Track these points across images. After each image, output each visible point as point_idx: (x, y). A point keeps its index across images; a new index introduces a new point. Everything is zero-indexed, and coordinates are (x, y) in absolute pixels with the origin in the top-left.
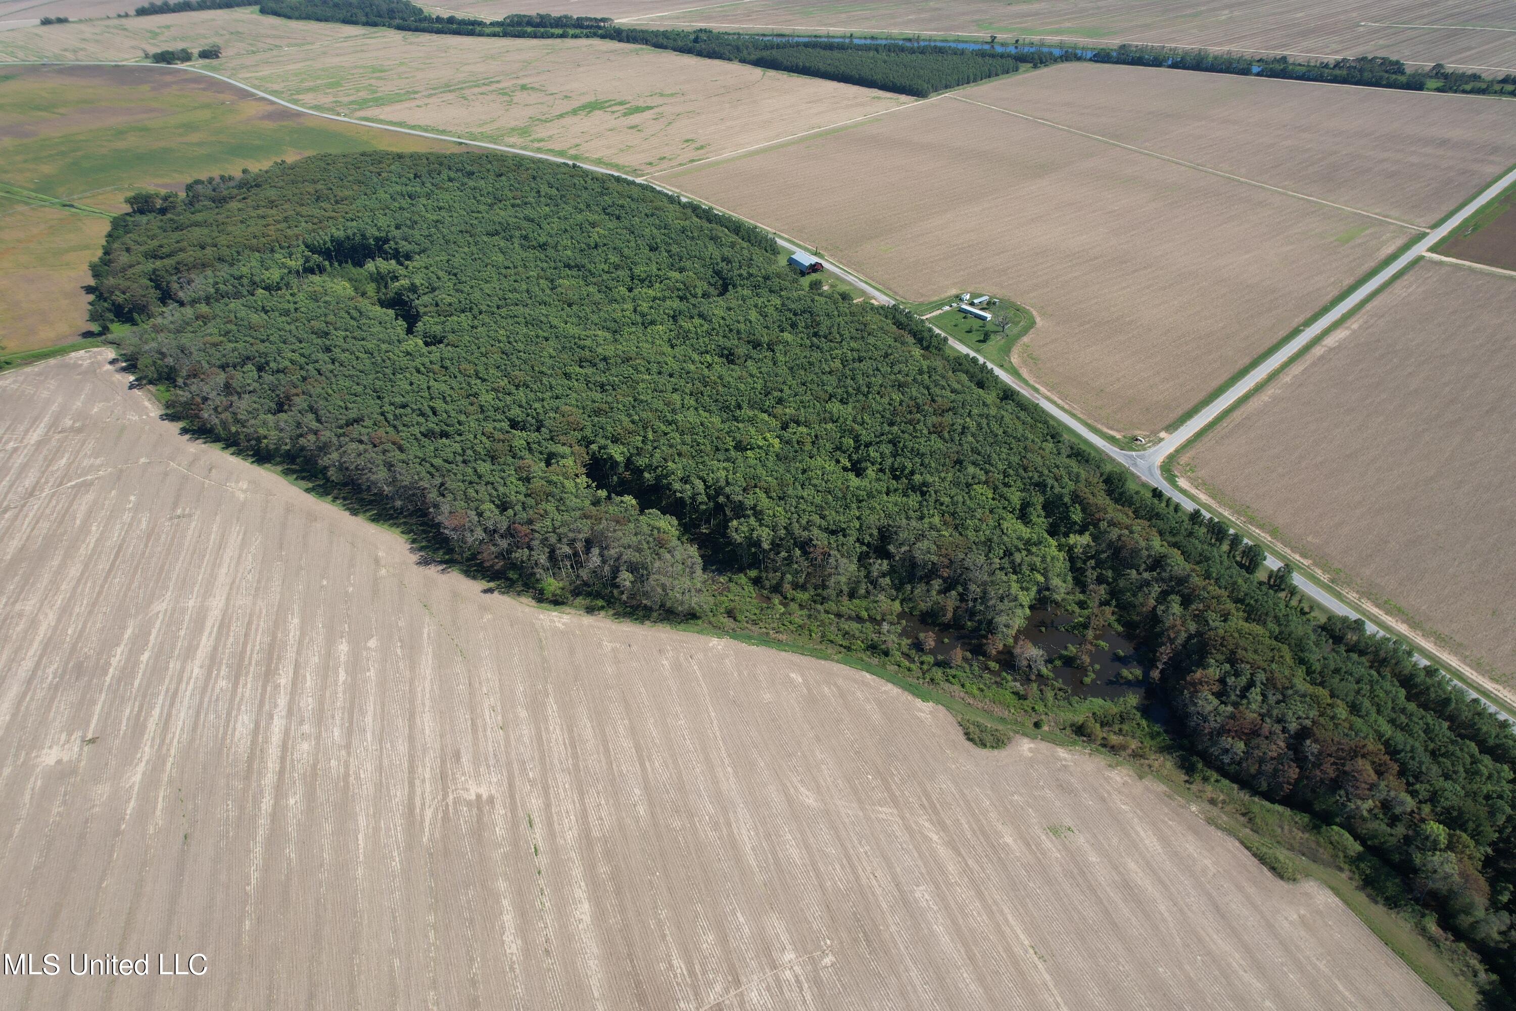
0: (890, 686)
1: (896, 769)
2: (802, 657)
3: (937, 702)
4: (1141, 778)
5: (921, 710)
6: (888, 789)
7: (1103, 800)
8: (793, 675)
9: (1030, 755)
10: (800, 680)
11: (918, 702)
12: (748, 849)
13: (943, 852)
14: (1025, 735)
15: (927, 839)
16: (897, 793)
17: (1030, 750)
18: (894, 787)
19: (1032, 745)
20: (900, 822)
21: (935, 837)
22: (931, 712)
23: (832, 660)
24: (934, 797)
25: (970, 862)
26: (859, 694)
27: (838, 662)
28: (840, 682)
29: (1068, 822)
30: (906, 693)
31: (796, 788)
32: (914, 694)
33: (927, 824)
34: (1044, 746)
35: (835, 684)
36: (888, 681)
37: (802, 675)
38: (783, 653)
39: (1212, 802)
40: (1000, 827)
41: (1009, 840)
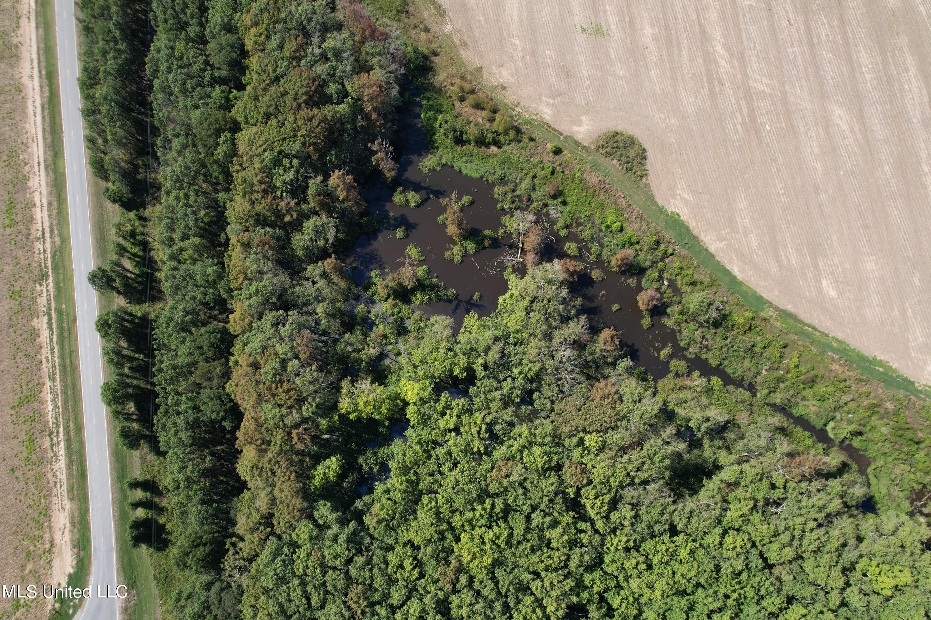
0: (712, 249)
1: (736, 131)
2: (816, 323)
3: (661, 210)
4: (481, 69)
5: (686, 202)
6: (752, 110)
7: (533, 53)
8: (833, 293)
9: (583, 118)
10: (824, 282)
11: (684, 217)
12: (913, 71)
13: (717, 33)
14: (577, 144)
15: (727, 47)
16: (743, 102)
17: (579, 123)
18: (745, 111)
19: (575, 129)
20: (749, 70)
21: (719, 48)
22: (674, 196)
23: (777, 309)
24: (706, 90)
25: (694, 17)
26: (754, 244)
27: (770, 304)
28: (774, 268)
29: (581, 38)
30: (695, 232)
31: (852, 131)
32: (687, 229)
33: (722, 63)
34: (564, 127)
35: (781, 266)
36: (713, 256)
37: (820, 291)
38: (840, 336)
39: (427, 30)
40: (652, 45)
41: (648, 31)
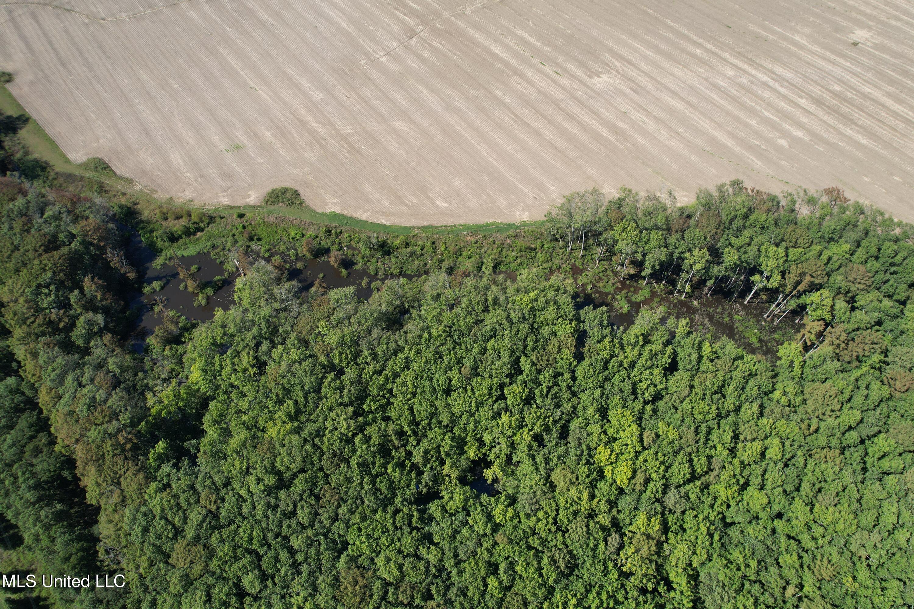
0: (364, 218)
1: (346, 157)
2: (445, 223)
3: (323, 214)
4: (171, 199)
5: (335, 204)
6: (350, 145)
7: (201, 176)
8: (445, 205)
9: (250, 193)
10: (437, 202)
11: (338, 210)
13: (309, 118)
14: (253, 207)
15: (318, 122)
16: (342, 143)
17: (249, 196)
18: (346, 146)
19: (248, 200)
20: (337, 127)
21: (314, 124)
22: (327, 204)
23: (418, 228)
24: (318, 146)
25: (292, 116)
26: (387, 204)
27: (413, 228)
28: (405, 210)
29: (228, 155)
30: (349, 215)
31: (410, 129)
32: (343, 215)
33: (320, 130)
34: (240, 202)
35: (409, 207)
36: (366, 222)
37: (438, 207)
38: (462, 222)
39: (124, 194)
40: (273, 140)
41: (268, 134)
